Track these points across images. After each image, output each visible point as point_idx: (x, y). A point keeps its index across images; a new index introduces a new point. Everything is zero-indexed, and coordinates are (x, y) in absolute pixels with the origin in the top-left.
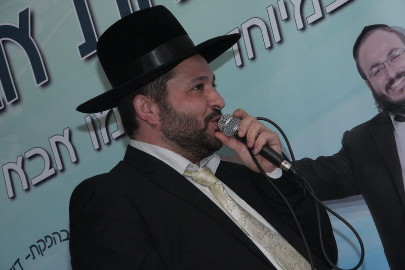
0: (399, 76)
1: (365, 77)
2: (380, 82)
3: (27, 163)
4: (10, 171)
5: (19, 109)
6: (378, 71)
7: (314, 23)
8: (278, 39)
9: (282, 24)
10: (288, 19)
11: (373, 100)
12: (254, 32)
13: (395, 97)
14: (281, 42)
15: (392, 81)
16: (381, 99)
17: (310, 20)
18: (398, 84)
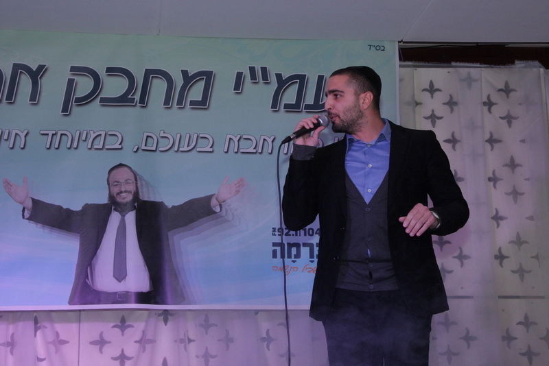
0: (126, 192)
1: (109, 184)
2: (115, 190)
6: (117, 185)
7: (97, 149)
8: (75, 146)
9: (81, 141)
10: (85, 141)
11: (107, 196)
12: (63, 137)
13: (119, 199)
14: (76, 149)
15: (121, 192)
16: (111, 197)
17: (95, 147)
18: (124, 194)
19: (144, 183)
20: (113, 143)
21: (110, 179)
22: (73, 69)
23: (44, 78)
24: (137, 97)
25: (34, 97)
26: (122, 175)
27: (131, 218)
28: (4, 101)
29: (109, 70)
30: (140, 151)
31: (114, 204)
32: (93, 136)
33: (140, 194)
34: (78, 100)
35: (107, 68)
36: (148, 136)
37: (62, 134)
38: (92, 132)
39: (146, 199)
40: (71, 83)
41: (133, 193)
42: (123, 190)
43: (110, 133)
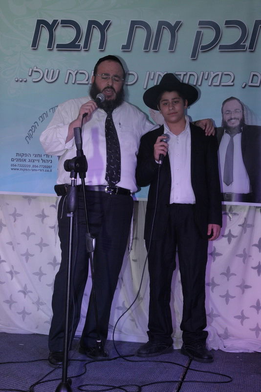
0: (235, 119)
1: (222, 113)
2: (227, 117)
3: (78, 74)
4: (70, 73)
5: (86, 53)
6: (228, 113)
7: (215, 86)
8: (199, 84)
9: (204, 80)
10: (206, 79)
12: (192, 77)
13: (229, 124)
15: (231, 119)
16: (224, 123)
17: (214, 84)
18: (233, 121)
19: (249, 112)
20: (227, 81)
21: (224, 108)
22: (201, 23)
23: (179, 32)
24: (247, 44)
25: (172, 47)
26: (233, 106)
27: (237, 139)
28: (152, 50)
29: (227, 23)
30: (247, 86)
31: (226, 128)
32: (213, 75)
33: (246, 120)
34: (203, 48)
35: (226, 21)
36: (254, 75)
37: (190, 75)
38: (212, 73)
39: (250, 124)
40: (199, 33)
41: (240, 119)
42: (233, 117)
43: (225, 73)
